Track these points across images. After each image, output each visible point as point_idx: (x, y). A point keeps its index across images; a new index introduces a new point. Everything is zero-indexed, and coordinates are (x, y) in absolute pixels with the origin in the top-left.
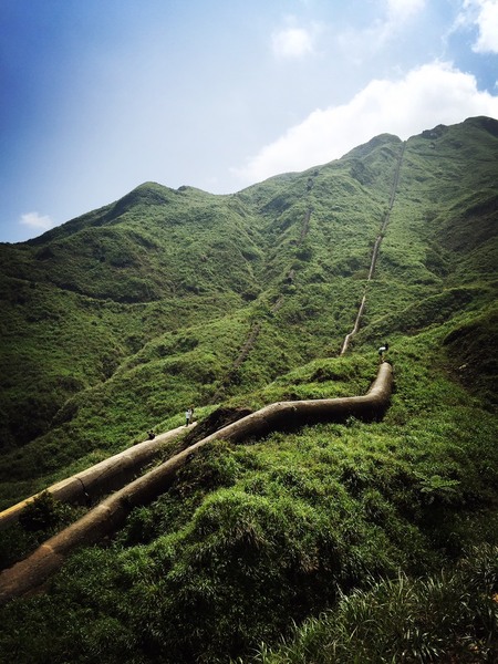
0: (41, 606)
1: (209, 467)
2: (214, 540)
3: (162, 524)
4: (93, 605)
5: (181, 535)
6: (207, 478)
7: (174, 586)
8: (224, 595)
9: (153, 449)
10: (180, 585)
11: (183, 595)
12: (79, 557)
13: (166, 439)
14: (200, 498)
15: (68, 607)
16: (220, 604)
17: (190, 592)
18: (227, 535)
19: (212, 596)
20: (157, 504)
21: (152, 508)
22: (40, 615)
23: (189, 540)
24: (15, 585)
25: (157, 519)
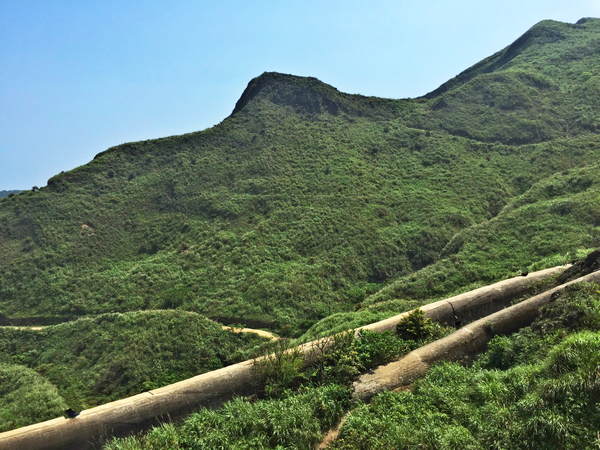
0: (406, 401)
1: (575, 308)
2: (570, 380)
3: (522, 355)
4: (449, 412)
5: (537, 369)
6: (571, 318)
7: (524, 414)
8: (577, 435)
9: (526, 285)
10: (530, 414)
11: (532, 424)
12: (441, 369)
13: (540, 277)
14: (561, 337)
15: (427, 408)
16: (573, 442)
17: (540, 424)
18: (586, 378)
19: (563, 433)
20: (517, 336)
21: (513, 339)
22: (403, 408)
23: (542, 374)
24: (388, 380)
25: (517, 349)
